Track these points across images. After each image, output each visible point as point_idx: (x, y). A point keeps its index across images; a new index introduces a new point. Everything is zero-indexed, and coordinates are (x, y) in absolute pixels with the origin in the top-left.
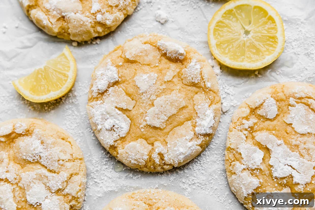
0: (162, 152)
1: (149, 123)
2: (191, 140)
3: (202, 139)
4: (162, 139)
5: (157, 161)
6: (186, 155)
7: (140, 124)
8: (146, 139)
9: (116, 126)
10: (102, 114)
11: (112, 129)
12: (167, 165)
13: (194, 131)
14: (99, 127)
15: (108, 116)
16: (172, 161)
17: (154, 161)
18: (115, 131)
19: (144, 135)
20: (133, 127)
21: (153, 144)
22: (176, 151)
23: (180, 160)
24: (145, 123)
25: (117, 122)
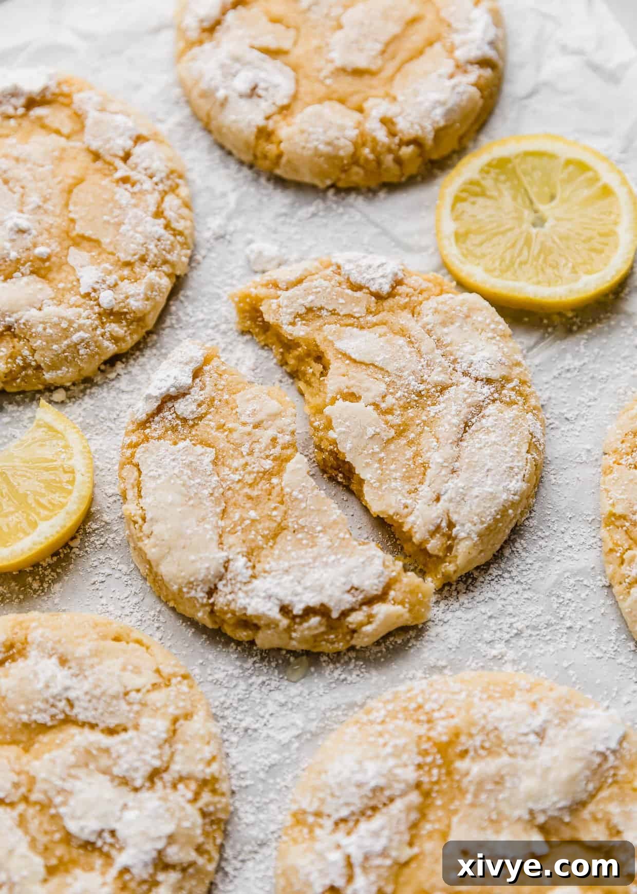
0: (390, 114)
1: (339, 63)
2: (451, 76)
3: (475, 73)
4: (381, 91)
5: (381, 135)
6: (449, 105)
7: (319, 70)
8: (342, 101)
9: (262, 85)
10: (222, 66)
11: (253, 93)
12: (408, 143)
13: (454, 58)
14: (221, 94)
15: (237, 66)
16: (417, 127)
17: (374, 140)
18: (260, 97)
19: (334, 92)
20: (303, 82)
21: (360, 110)
22: (421, 103)
23: (438, 122)
24: (330, 67)
25: (263, 75)
